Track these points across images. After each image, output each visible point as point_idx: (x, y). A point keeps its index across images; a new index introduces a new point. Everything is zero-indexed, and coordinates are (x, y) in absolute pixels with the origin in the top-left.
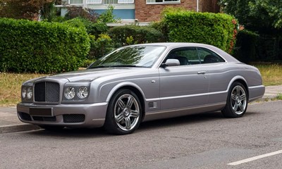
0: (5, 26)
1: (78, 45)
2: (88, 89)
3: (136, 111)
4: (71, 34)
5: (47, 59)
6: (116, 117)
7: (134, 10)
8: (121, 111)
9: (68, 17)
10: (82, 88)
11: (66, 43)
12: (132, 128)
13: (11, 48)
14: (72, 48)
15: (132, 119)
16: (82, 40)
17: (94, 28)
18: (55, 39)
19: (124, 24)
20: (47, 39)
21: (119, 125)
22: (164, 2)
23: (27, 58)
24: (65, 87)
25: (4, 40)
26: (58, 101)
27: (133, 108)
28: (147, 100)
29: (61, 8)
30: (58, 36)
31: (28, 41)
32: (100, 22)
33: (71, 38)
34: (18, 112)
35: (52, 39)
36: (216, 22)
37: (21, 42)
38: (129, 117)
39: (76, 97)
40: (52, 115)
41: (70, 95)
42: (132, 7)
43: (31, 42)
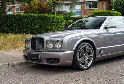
0: (32, 16)
1: (60, 23)
2: (62, 42)
3: (91, 55)
4: (57, 19)
5: (48, 29)
6: (79, 59)
7: (81, 12)
8: (82, 55)
9: (57, 14)
10: (58, 41)
11: (55, 23)
12: (89, 66)
13: (34, 25)
14: (58, 25)
15: (89, 60)
16: (62, 22)
17: (66, 18)
18: (51, 21)
19: (77, 16)
20: (48, 21)
21: (81, 64)
22: (92, 8)
23: (40, 29)
24: (48, 41)
25: (31, 21)
26: (43, 50)
27: (89, 53)
28: (97, 48)
29: (55, 12)
30: (52, 20)
31: (40, 22)
32: (69, 16)
33: (57, 21)
34: (23, 55)
35: (50, 21)
36: (114, 14)
37: (38, 22)
38: (87, 59)
39: (54, 47)
40: (40, 58)
41: (51, 46)
42: (80, 11)
43: (42, 22)
